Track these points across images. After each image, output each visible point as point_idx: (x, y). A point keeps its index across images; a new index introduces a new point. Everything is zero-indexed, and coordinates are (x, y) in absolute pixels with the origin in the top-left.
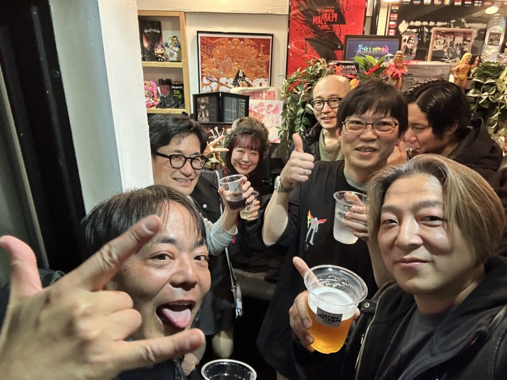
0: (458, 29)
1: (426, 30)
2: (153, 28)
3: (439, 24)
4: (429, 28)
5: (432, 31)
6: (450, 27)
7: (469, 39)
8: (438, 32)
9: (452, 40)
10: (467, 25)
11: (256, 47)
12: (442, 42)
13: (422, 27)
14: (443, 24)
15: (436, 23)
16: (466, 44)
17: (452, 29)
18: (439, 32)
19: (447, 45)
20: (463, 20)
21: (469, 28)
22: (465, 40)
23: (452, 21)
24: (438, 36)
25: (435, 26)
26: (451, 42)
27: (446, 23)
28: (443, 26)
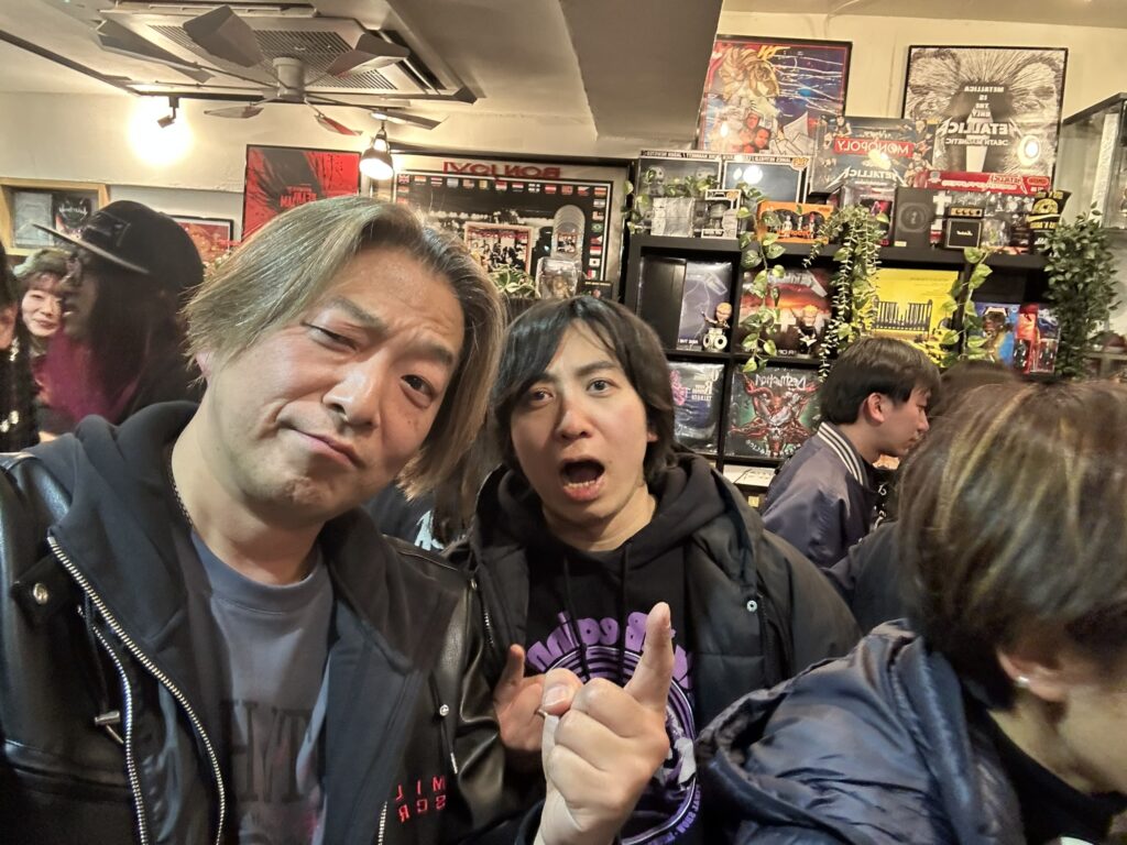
0: (506, 225)
1: (456, 225)
2: (75, 207)
3: (474, 216)
4: (461, 222)
5: (465, 226)
6: (494, 222)
7: (524, 241)
8: (472, 229)
9: (496, 241)
10: (521, 221)
11: (207, 238)
12: (481, 244)
13: (449, 220)
14: (482, 216)
15: (470, 215)
16: (520, 249)
17: (497, 225)
18: (474, 228)
19: (489, 250)
20: (513, 213)
21: (525, 224)
22: (517, 242)
23: (496, 214)
24: (474, 234)
25: (469, 220)
26: (495, 246)
27: (486, 216)
28: (483, 220)
